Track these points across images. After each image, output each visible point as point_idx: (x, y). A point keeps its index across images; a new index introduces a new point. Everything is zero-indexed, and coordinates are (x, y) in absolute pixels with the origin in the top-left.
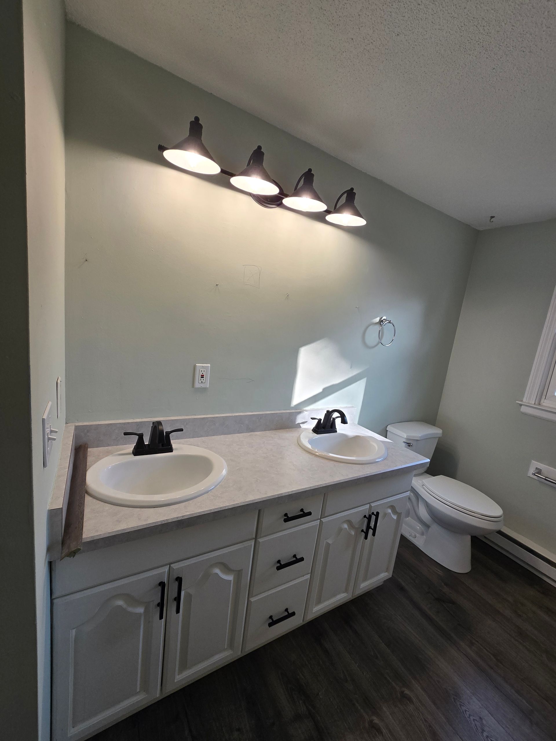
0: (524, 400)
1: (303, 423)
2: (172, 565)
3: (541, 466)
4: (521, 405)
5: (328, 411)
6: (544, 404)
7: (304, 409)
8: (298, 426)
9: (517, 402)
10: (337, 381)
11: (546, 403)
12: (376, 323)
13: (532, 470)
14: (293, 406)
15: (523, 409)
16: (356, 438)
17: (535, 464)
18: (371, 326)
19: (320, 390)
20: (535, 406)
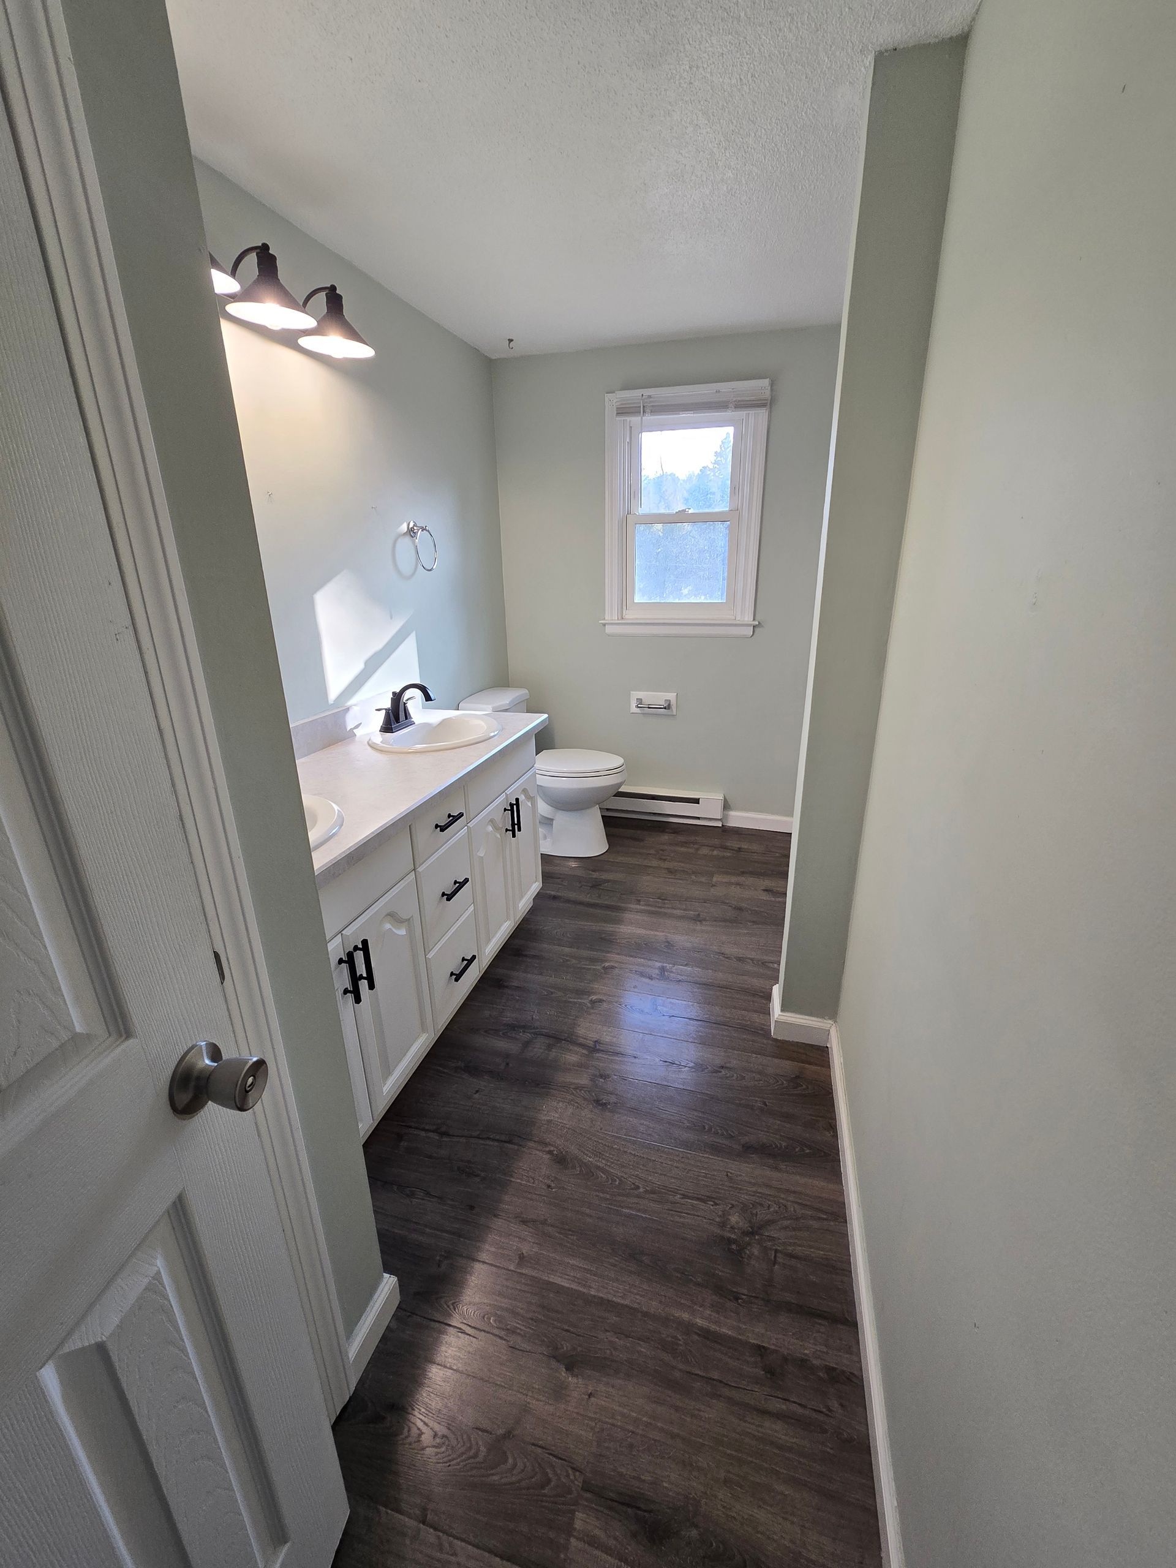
0: (606, 618)
1: (357, 727)
2: (343, 932)
3: (640, 694)
4: (604, 625)
5: (394, 694)
6: (627, 617)
7: (349, 703)
8: (351, 735)
9: (600, 622)
10: (378, 645)
11: (630, 615)
12: (404, 533)
13: (634, 704)
14: (332, 703)
15: (609, 630)
16: (444, 723)
17: (636, 695)
18: (400, 540)
19: (361, 666)
20: (619, 622)
